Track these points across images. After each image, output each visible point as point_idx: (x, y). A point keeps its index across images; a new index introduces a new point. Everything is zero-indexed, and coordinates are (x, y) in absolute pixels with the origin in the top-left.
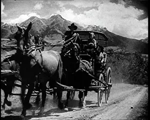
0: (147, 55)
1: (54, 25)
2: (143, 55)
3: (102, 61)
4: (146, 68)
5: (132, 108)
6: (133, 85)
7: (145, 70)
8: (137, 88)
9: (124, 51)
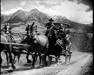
0: (92, 34)
1: (33, 15)
2: (89, 34)
3: (67, 39)
4: (91, 42)
5: (82, 67)
6: (83, 53)
7: (90, 43)
8: (85, 54)
9: (77, 31)
